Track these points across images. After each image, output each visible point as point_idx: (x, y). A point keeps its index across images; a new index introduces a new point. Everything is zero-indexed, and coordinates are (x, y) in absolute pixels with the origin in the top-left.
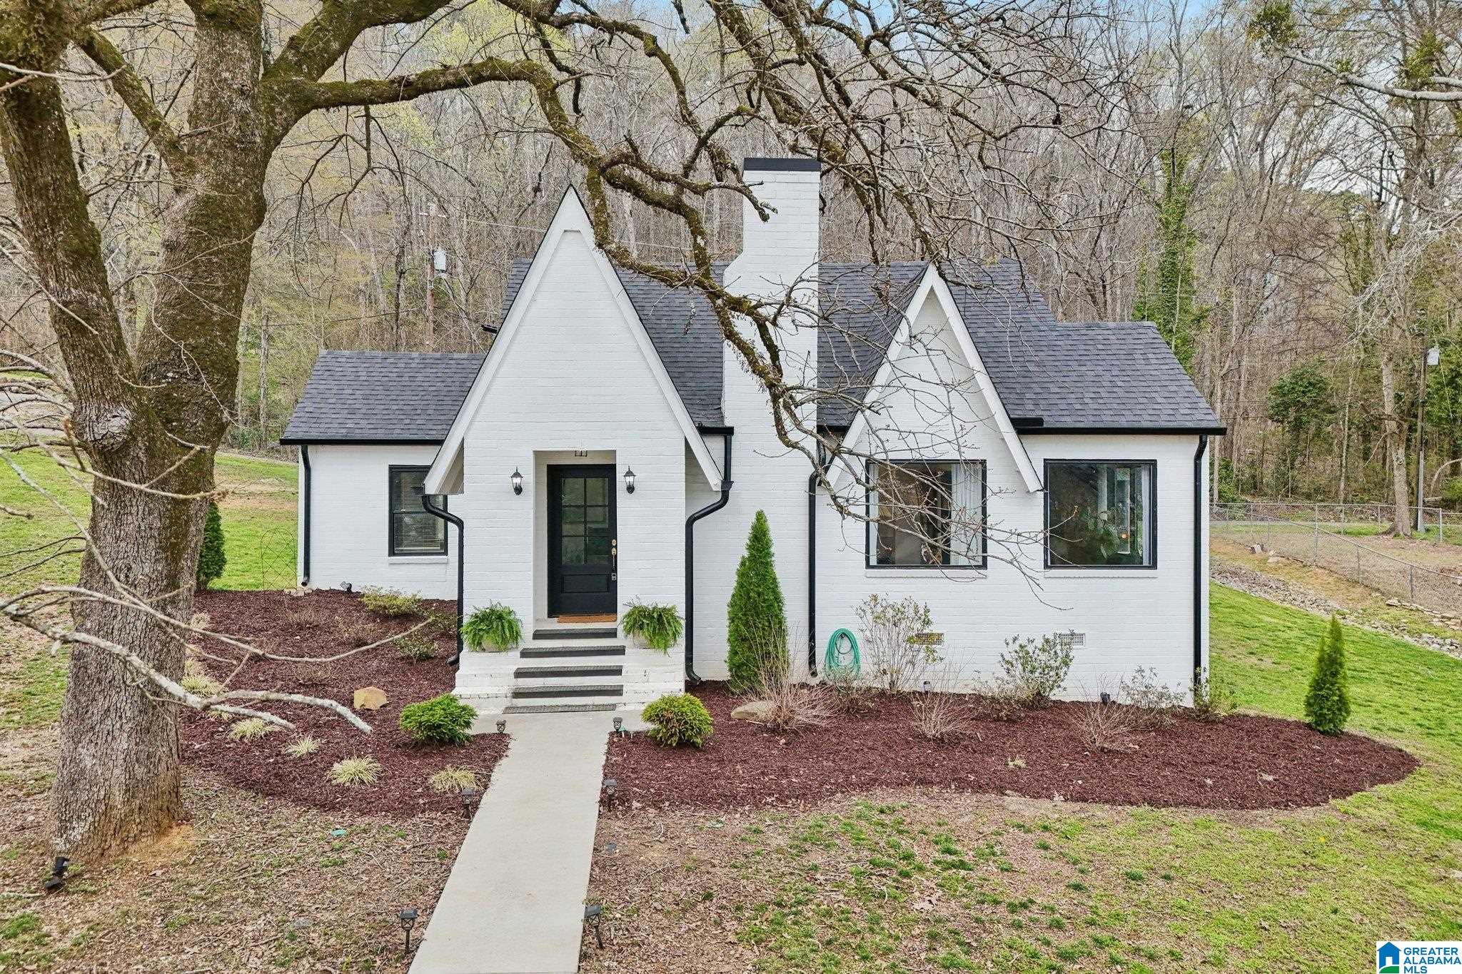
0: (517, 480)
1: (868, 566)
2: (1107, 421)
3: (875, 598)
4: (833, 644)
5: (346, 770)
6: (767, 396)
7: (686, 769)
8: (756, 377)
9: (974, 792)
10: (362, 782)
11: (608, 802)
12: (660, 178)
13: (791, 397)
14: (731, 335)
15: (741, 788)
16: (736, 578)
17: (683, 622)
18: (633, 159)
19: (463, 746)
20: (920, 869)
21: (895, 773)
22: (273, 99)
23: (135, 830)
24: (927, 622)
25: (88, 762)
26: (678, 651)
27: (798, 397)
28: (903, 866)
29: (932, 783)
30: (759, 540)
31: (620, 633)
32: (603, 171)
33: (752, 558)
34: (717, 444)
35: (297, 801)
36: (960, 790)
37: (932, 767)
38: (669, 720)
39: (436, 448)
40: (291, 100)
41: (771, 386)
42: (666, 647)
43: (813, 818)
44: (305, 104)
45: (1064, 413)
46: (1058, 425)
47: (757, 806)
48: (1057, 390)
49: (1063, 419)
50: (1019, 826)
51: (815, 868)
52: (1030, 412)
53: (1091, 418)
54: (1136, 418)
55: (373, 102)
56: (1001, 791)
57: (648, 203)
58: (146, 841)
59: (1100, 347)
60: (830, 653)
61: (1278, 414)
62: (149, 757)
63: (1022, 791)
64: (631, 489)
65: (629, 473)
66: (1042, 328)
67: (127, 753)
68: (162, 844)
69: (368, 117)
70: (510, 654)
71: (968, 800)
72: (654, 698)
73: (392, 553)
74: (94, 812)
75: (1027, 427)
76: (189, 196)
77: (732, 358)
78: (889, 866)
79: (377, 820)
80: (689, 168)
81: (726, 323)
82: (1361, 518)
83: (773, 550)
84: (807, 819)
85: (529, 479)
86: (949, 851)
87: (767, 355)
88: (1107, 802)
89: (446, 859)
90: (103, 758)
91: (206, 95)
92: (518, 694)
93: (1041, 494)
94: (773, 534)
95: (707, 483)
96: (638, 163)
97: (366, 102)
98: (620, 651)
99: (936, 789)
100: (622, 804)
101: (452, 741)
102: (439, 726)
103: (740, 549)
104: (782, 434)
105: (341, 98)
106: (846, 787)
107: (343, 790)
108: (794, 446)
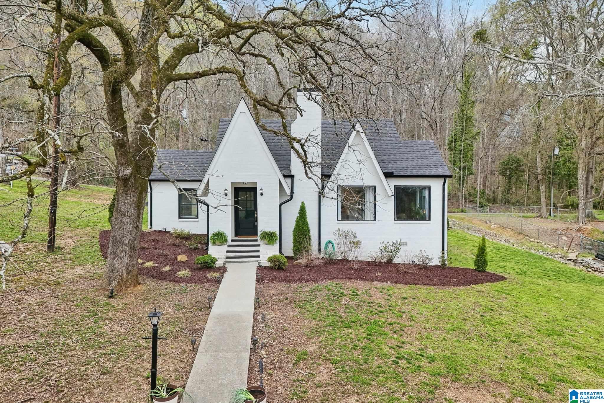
0: (226, 192)
1: (338, 220)
2: (415, 173)
3: (339, 229)
4: (326, 244)
5: (182, 273)
6: (303, 164)
7: (280, 274)
8: (300, 159)
9: (364, 281)
10: (187, 276)
11: (258, 281)
12: (273, 105)
13: (310, 165)
14: (293, 148)
15: (296, 278)
16: (295, 223)
17: (278, 236)
18: (266, 99)
19: (214, 269)
20: (345, 295)
21: (342, 276)
22: (162, 79)
23: (129, 284)
24: (355, 237)
25: (117, 265)
26: (277, 245)
27: (312, 165)
28: (341, 295)
29: (352, 279)
30: (303, 210)
31: (259, 240)
32: (257, 102)
33: (300, 216)
34: (289, 180)
35: (169, 281)
36: (361, 280)
37: (353, 275)
38: (275, 261)
39: (199, 183)
40: (166, 79)
41: (304, 162)
42: (273, 244)
43: (317, 285)
44: (170, 80)
45: (401, 170)
46: (399, 174)
47: (301, 282)
48: (399, 163)
49: (400, 172)
50: (375, 288)
51: (316, 295)
52: (390, 170)
53: (409, 172)
54: (424, 172)
55: (189, 79)
56: (372, 281)
57: (269, 110)
58: (132, 287)
59: (415, 149)
60: (326, 248)
61: (503, 173)
62: (132, 265)
63: (378, 281)
64: (262, 194)
65: (261, 189)
66: (396, 143)
67: (127, 263)
68: (136, 289)
69: (187, 83)
70: (225, 246)
71: (363, 282)
72: (271, 255)
73: (180, 218)
74: (119, 278)
75: (388, 175)
76: (141, 108)
77: (293, 154)
78: (336, 295)
79: (193, 285)
80: (281, 100)
81: (291, 144)
82: (532, 212)
83: (307, 214)
84: (315, 285)
85: (230, 191)
86: (354, 292)
87: (303, 153)
88: (403, 284)
89: (215, 292)
90: (121, 264)
91: (145, 79)
92: (227, 258)
93: (393, 197)
94: (307, 209)
95: (286, 193)
96: (267, 101)
97: (187, 79)
98: (259, 245)
99: (353, 280)
100: (262, 281)
101: (211, 267)
102: (207, 262)
103: (296, 214)
104: (307, 175)
105: (180, 78)
106: (327, 279)
107: (181, 278)
108: (310, 178)
